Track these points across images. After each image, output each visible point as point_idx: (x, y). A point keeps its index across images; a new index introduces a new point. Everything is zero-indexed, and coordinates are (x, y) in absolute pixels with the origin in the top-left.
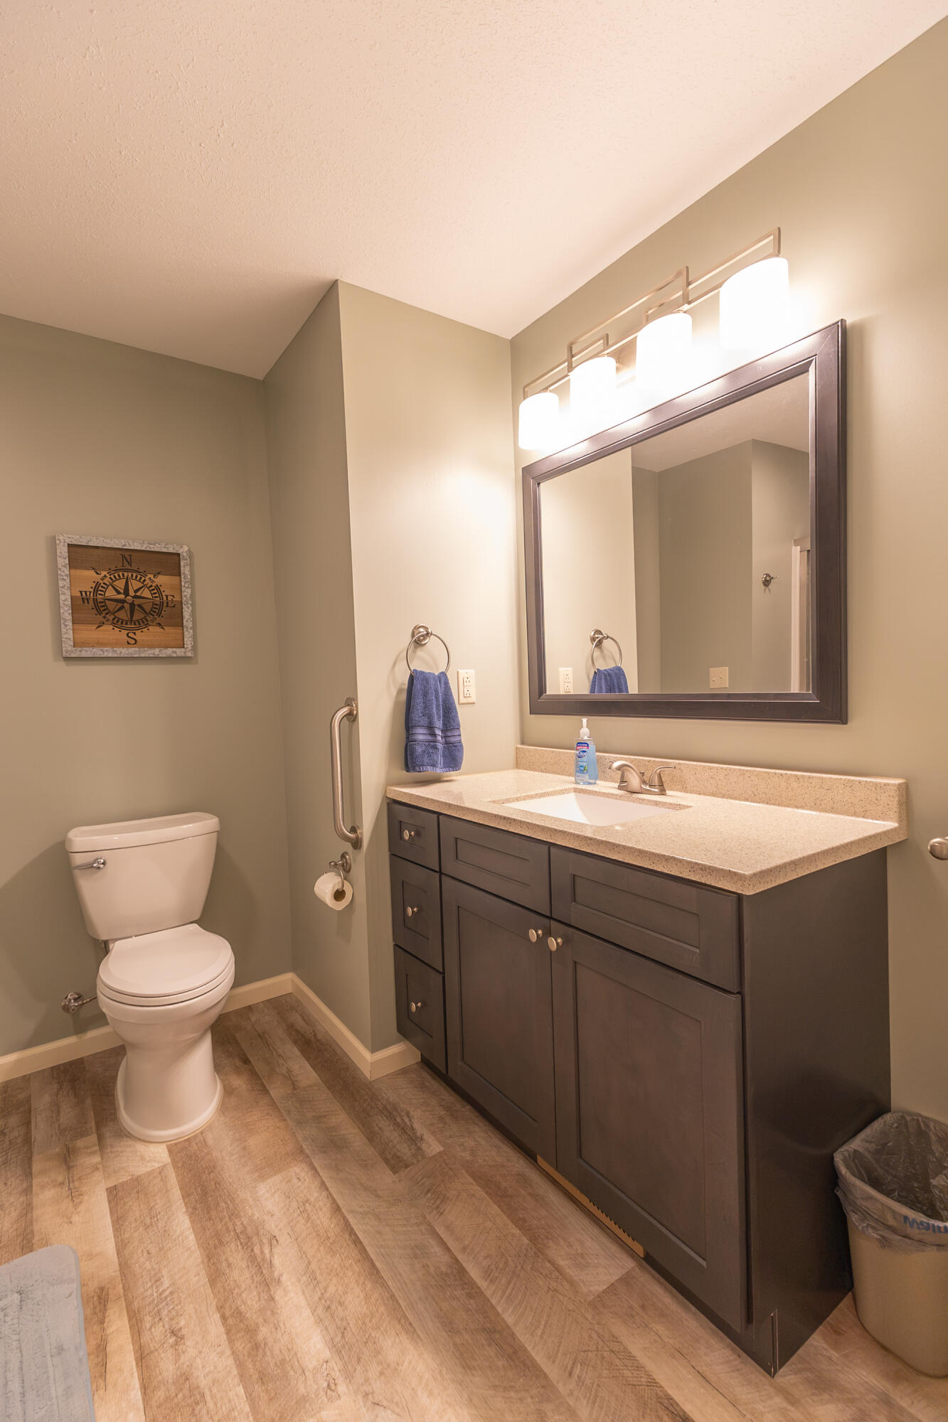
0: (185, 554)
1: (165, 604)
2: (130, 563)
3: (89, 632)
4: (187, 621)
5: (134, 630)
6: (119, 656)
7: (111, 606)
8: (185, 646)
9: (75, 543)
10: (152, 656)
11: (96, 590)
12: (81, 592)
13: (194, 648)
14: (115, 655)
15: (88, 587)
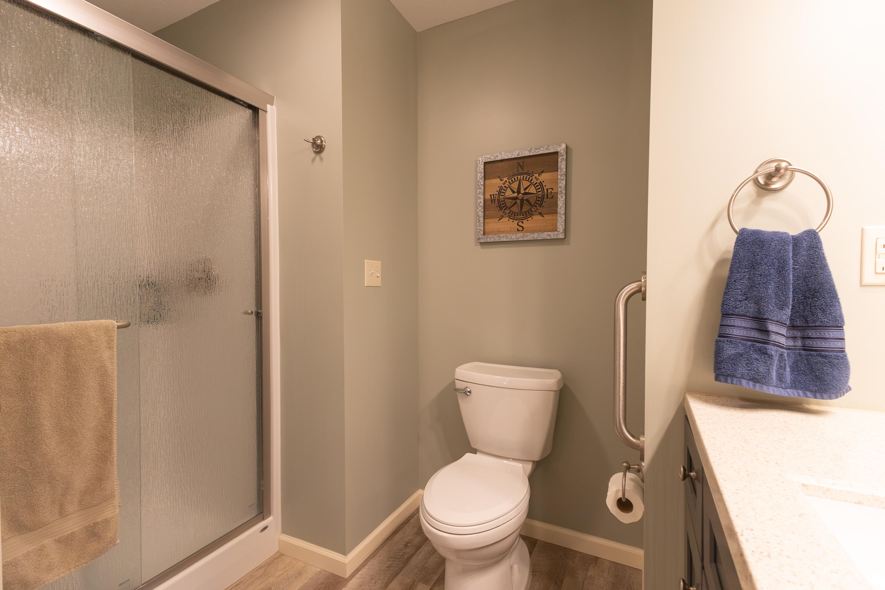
0: (562, 151)
1: (546, 197)
2: (522, 168)
3: (494, 224)
4: (560, 208)
5: (521, 220)
6: (512, 240)
7: (509, 203)
8: (558, 230)
9: (488, 160)
10: (532, 239)
11: (500, 192)
12: (491, 195)
13: (566, 231)
14: (508, 240)
15: (494, 191)
